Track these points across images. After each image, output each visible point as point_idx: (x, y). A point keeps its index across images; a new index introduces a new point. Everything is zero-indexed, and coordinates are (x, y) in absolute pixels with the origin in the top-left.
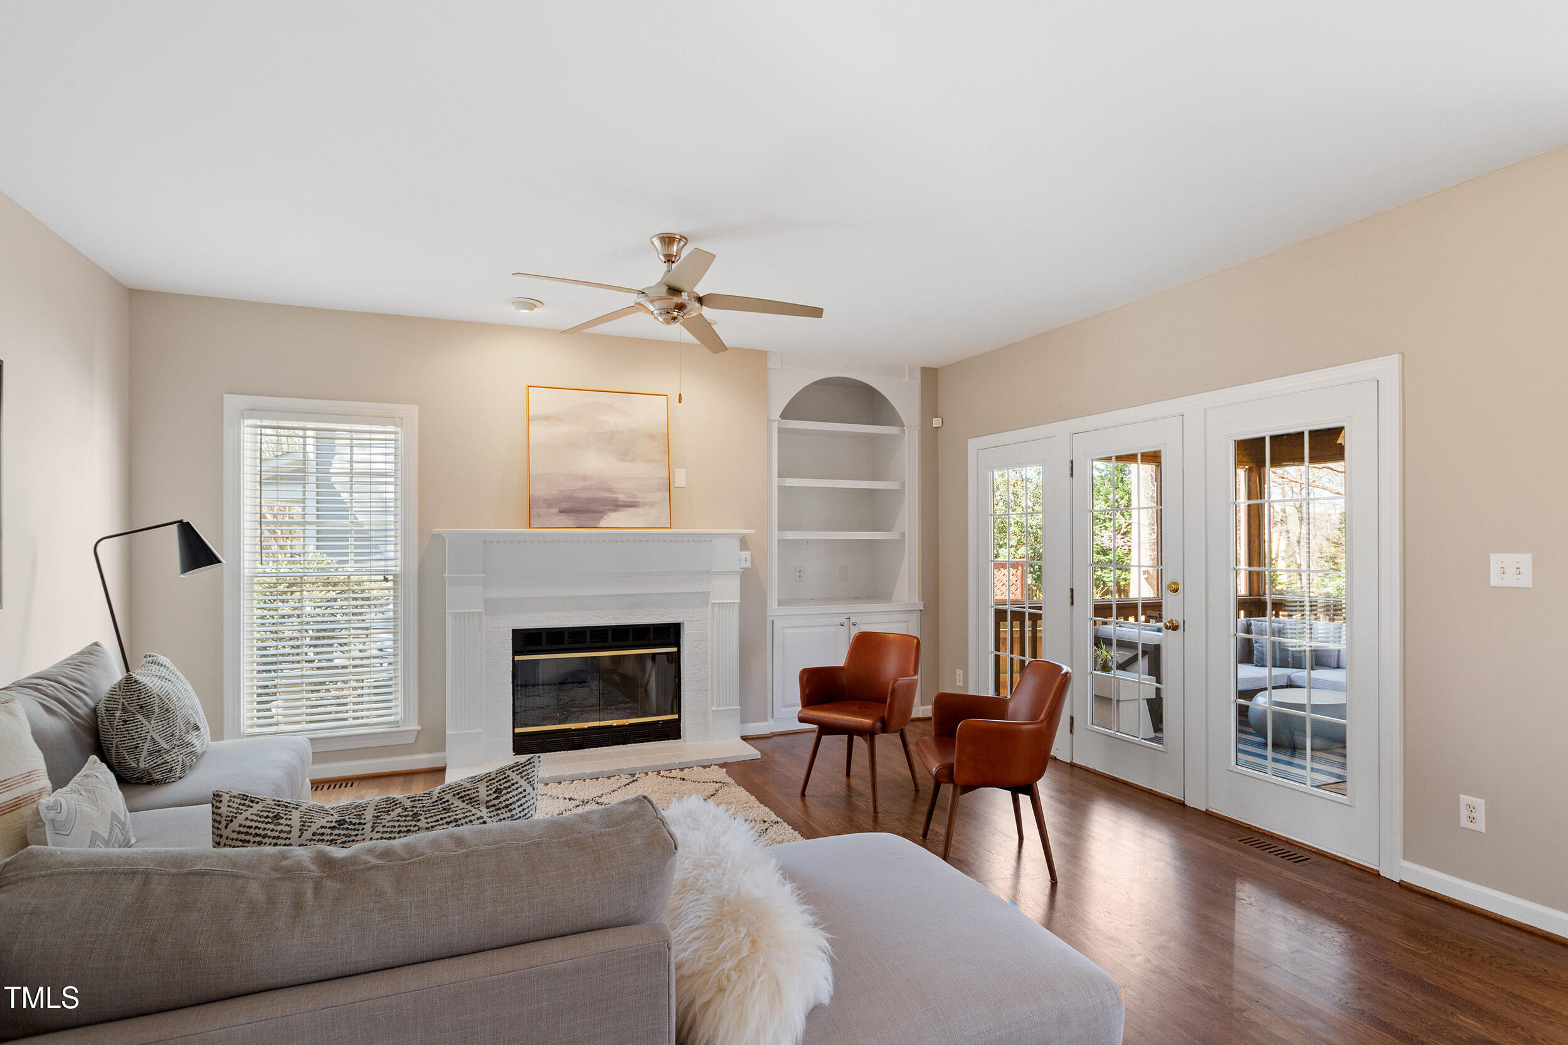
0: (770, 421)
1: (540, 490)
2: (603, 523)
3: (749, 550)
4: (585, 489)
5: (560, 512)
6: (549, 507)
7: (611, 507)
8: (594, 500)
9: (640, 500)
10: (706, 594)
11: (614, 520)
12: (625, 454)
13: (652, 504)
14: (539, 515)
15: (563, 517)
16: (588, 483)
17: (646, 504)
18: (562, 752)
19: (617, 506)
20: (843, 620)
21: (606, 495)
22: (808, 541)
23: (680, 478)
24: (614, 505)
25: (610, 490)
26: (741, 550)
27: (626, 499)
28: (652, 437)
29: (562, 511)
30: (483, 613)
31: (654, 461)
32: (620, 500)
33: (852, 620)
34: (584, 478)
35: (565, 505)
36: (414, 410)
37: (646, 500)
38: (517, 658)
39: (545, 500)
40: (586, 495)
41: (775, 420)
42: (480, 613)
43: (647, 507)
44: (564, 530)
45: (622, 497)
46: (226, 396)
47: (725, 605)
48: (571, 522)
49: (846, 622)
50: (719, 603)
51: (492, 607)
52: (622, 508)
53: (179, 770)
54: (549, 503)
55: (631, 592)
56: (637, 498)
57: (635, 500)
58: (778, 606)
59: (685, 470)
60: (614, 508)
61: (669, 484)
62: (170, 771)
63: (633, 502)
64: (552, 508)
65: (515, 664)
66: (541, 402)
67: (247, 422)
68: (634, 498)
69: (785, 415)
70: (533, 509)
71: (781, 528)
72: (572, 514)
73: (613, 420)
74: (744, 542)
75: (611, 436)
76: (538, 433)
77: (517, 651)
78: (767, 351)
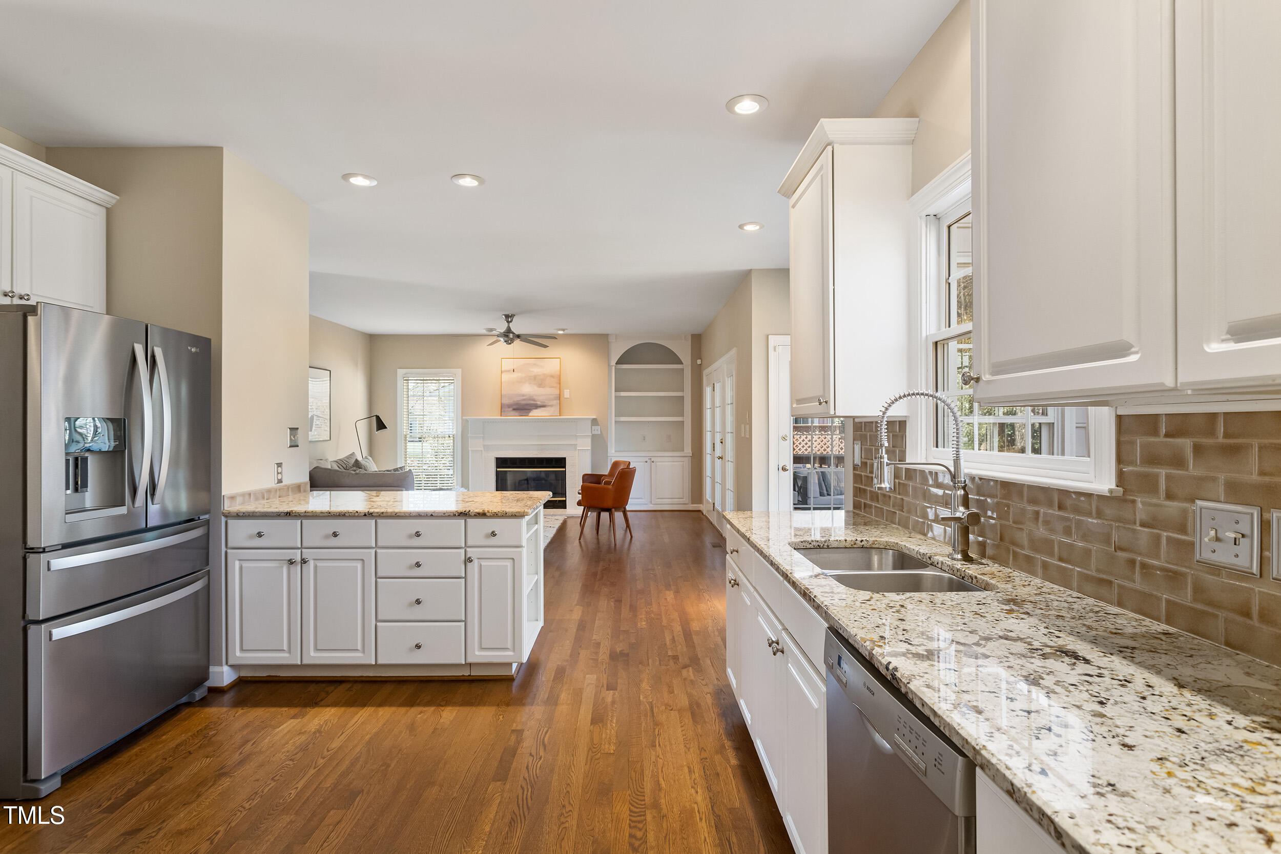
0: (609, 366)
1: (506, 401)
2: (530, 414)
3: (598, 426)
4: (523, 400)
6: (509, 408)
7: (534, 407)
8: (527, 405)
9: (547, 404)
10: (576, 445)
11: (535, 413)
12: (540, 385)
13: (551, 406)
14: (504, 411)
16: (524, 398)
17: (549, 406)
19: (537, 407)
20: (647, 459)
21: (532, 402)
22: (648, 422)
23: (567, 394)
25: (533, 400)
26: (592, 426)
27: (541, 404)
28: (552, 376)
29: (514, 409)
31: (554, 387)
33: (652, 460)
34: (523, 395)
35: (515, 407)
36: (460, 370)
37: (549, 404)
38: (498, 470)
39: (507, 405)
40: (523, 402)
41: (613, 366)
42: (482, 451)
44: (515, 417)
45: (539, 403)
46: (398, 369)
47: (584, 450)
48: (518, 414)
49: (649, 461)
50: (582, 449)
51: (487, 448)
52: (539, 408)
54: (509, 406)
55: (542, 444)
58: (615, 452)
59: (568, 390)
61: (559, 397)
63: (543, 405)
65: (497, 473)
66: (507, 364)
67: (405, 378)
68: (544, 403)
69: (619, 362)
70: (504, 408)
71: (616, 416)
72: (518, 410)
73: (536, 371)
74: (594, 422)
75: (535, 377)
76: (506, 377)
77: (497, 467)
78: (608, 335)
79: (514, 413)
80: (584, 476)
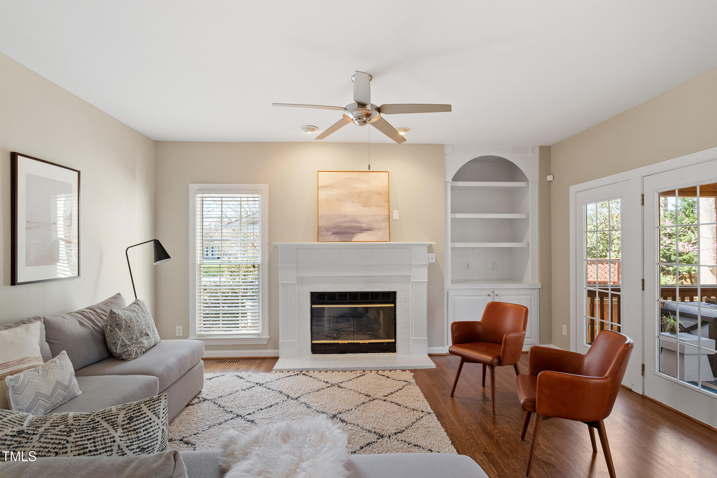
0: (446, 183)
1: (323, 223)
2: (354, 239)
3: (434, 253)
4: (345, 222)
5: (333, 234)
6: (327, 231)
7: (358, 231)
8: (350, 227)
9: (374, 227)
10: (410, 276)
11: (360, 237)
12: (365, 204)
13: (380, 229)
14: (323, 236)
15: (334, 236)
16: (347, 219)
17: (377, 229)
18: (335, 354)
19: (362, 230)
20: (489, 292)
21: (356, 225)
22: (472, 248)
23: (395, 215)
24: (360, 230)
25: (358, 222)
26: (428, 253)
27: (367, 227)
28: (380, 194)
29: (334, 233)
30: (296, 284)
31: (382, 206)
32: (363, 227)
33: (496, 293)
34: (345, 216)
35: (335, 230)
36: (267, 185)
37: (376, 227)
38: (313, 306)
39: (325, 228)
40: (346, 225)
41: (449, 182)
42: (294, 284)
43: (377, 230)
44: (335, 243)
45: (364, 226)
46: (190, 184)
47: (419, 283)
48: (339, 238)
49: (491, 294)
50: (416, 282)
51: (301, 281)
52: (364, 231)
53: (134, 355)
54: (328, 229)
55: (369, 275)
56: (372, 226)
57: (371, 227)
58: (451, 284)
59: (398, 211)
60: (360, 231)
61: (388, 219)
62: (130, 355)
63: (370, 228)
64: (329, 232)
65: (312, 310)
66: (325, 179)
67: (199, 195)
68: (370, 226)
69: (455, 179)
70: (320, 232)
71: (452, 241)
72: (338, 235)
73: (360, 186)
74: (430, 249)
75: (359, 194)
76: (323, 194)
77: (312, 303)
78: (444, 145)
79: (334, 237)
80: (454, 324)
